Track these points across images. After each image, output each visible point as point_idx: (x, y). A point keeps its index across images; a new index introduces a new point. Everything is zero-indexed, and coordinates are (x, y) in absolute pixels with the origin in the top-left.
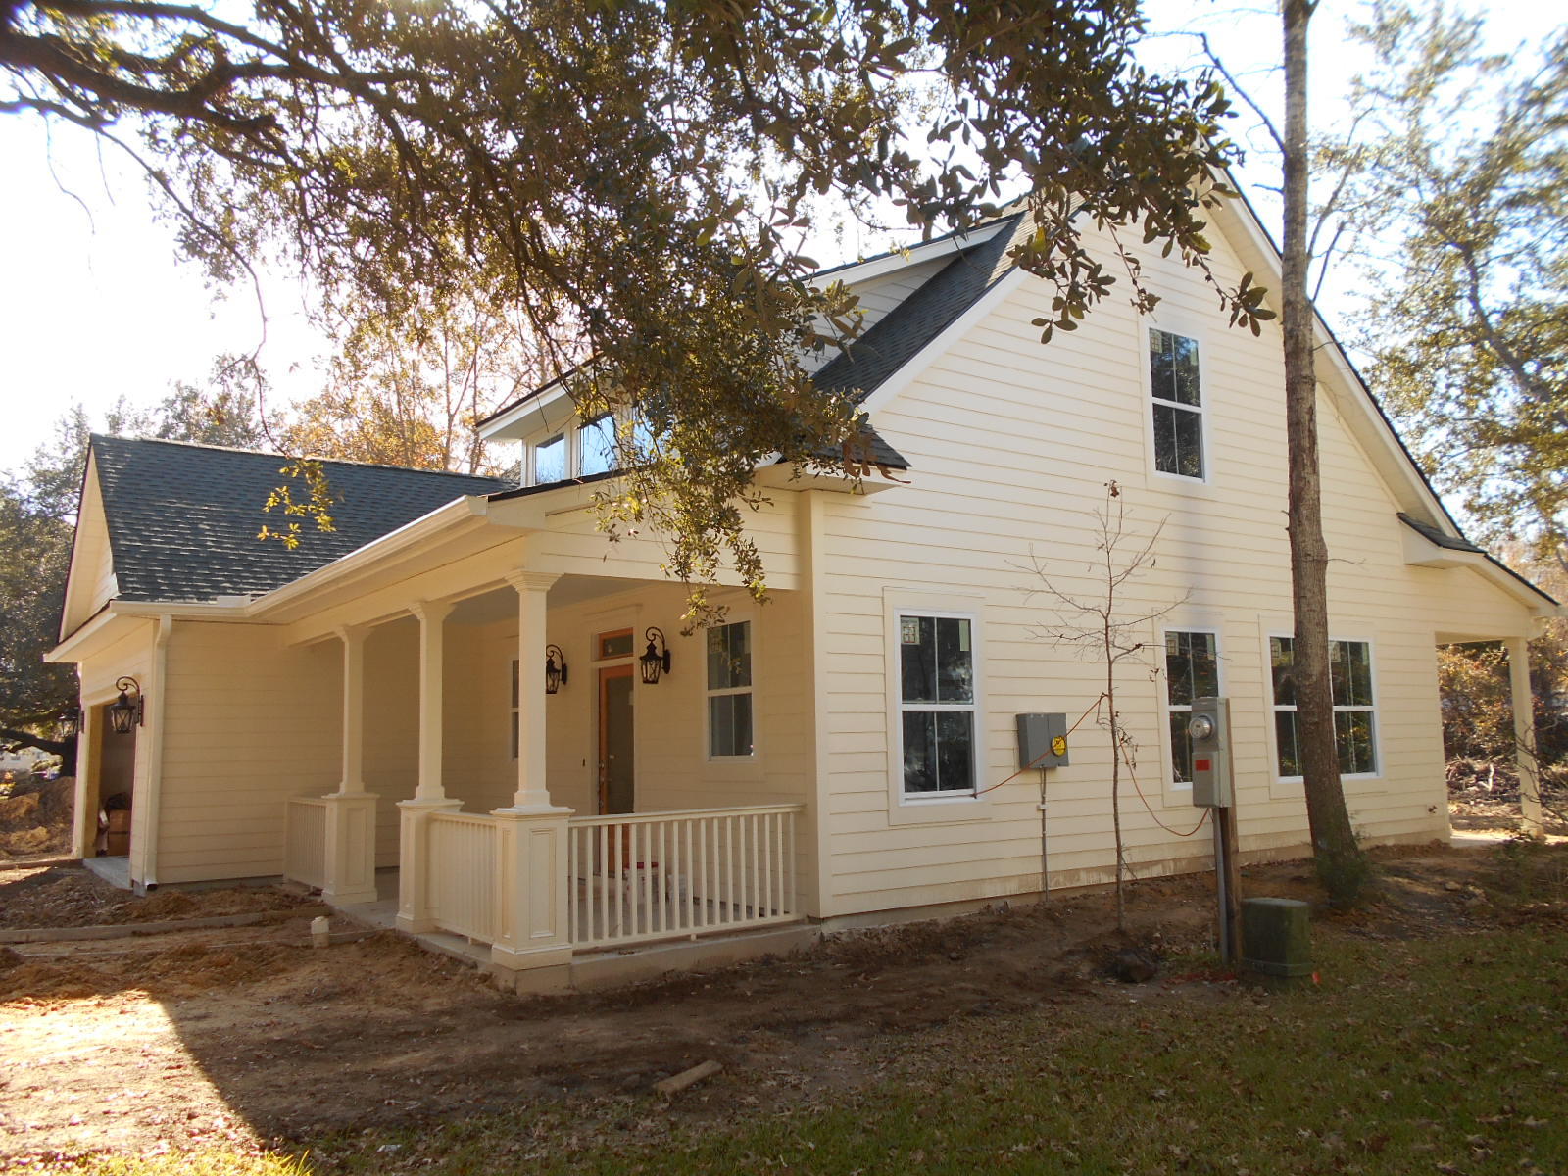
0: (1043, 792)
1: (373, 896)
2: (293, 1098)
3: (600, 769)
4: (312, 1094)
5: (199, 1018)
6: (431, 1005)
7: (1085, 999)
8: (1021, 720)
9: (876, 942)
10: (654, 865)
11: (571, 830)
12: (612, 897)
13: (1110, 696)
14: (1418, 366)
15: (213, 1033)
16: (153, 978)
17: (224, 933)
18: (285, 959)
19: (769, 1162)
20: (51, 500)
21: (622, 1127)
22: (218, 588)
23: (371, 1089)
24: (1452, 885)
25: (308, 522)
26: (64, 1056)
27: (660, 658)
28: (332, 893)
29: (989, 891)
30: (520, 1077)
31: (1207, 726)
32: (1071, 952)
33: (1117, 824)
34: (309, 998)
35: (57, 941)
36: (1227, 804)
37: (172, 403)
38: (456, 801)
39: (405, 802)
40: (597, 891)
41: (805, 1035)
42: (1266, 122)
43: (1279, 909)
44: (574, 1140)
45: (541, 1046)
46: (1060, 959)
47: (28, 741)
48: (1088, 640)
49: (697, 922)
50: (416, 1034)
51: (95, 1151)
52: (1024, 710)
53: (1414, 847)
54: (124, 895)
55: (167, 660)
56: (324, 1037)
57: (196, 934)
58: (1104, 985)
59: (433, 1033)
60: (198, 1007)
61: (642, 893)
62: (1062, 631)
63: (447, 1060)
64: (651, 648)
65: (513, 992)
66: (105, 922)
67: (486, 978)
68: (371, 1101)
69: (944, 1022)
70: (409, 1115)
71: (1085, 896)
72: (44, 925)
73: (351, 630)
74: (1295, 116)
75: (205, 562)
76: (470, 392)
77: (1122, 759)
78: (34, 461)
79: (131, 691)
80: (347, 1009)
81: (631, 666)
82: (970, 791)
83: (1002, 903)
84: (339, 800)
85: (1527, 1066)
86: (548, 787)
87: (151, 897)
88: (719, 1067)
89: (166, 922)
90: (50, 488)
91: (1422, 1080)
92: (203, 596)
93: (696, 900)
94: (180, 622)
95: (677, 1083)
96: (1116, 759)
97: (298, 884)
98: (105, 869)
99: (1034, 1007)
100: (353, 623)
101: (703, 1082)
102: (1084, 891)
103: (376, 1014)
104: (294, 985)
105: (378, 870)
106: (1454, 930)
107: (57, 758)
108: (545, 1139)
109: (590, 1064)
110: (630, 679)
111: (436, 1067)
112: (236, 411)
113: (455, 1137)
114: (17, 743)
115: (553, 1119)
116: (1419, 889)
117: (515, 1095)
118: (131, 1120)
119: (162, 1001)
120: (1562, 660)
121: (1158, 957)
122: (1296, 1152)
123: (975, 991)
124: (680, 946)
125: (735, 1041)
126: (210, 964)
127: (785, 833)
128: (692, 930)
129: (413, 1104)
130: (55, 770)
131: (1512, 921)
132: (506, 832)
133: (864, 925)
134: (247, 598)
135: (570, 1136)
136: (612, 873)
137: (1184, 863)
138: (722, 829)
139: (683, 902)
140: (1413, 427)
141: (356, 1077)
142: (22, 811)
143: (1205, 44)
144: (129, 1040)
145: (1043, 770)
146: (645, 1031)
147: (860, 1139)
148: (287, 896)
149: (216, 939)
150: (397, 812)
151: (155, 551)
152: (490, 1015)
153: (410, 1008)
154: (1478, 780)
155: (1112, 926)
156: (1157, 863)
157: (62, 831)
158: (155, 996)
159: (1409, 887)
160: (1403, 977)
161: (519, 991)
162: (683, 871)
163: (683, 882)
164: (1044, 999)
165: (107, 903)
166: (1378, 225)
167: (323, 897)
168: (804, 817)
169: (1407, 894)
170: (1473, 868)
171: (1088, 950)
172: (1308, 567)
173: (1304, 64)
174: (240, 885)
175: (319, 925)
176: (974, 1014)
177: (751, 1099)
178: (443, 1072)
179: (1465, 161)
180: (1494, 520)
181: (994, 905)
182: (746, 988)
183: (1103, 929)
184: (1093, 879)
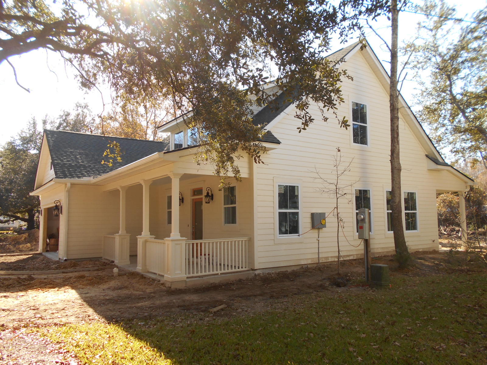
0: (319, 235)
1: (129, 263)
2: (115, 312)
3: (193, 228)
4: (120, 312)
5: (86, 293)
6: (148, 291)
7: (326, 291)
8: (312, 214)
9: (270, 276)
10: (209, 255)
11: (186, 244)
12: (197, 264)
13: (337, 208)
14: (435, 110)
15: (90, 297)
16: (71, 283)
17: (88, 272)
18: (107, 279)
19: (239, 327)
20: (25, 145)
21: (201, 319)
22: (83, 175)
23: (134, 310)
24: (436, 262)
25: (115, 159)
26: (52, 302)
27: (210, 196)
28: (117, 262)
29: (303, 262)
30: (174, 308)
31: (362, 217)
32: (324, 279)
33: (338, 244)
34: (115, 289)
35: (42, 274)
36: (367, 238)
37: (61, 117)
38: (153, 236)
39: (139, 236)
40: (193, 262)
41: (250, 299)
42: (385, 43)
43: (380, 267)
44: (189, 322)
45: (179, 301)
46: (321, 281)
47: (17, 218)
48: (332, 192)
49: (221, 270)
50: (145, 298)
51: (67, 323)
52: (314, 211)
53: (428, 252)
54: (58, 262)
55: (69, 195)
56: (120, 298)
57: (80, 273)
58: (332, 287)
59: (149, 298)
60: (85, 291)
61: (205, 262)
62: (324, 189)
63: (154, 304)
64: (208, 193)
65: (170, 288)
66: (54, 269)
67: (162, 284)
68: (135, 313)
69: (287, 296)
70: (145, 316)
71: (330, 264)
72: (37, 270)
73: (123, 188)
74: (394, 41)
75: (79, 167)
76: (153, 115)
77: (340, 226)
78: (20, 134)
79: (58, 204)
80: (125, 292)
81: (202, 198)
82: (298, 234)
83: (306, 266)
84: (119, 236)
85: (439, 307)
86: (180, 232)
87: (66, 263)
88: (226, 306)
89: (72, 269)
90: (25, 142)
91: (410, 310)
92: (79, 177)
93: (220, 264)
94: (72, 185)
95: (215, 309)
96: (338, 226)
97: (107, 259)
98: (50, 256)
99: (312, 293)
100: (123, 186)
101: (222, 310)
102: (330, 263)
103: (134, 293)
104: (110, 285)
105: (130, 256)
106: (433, 274)
107: (26, 223)
108: (181, 322)
109: (193, 305)
110: (202, 202)
111: (151, 306)
112: (81, 119)
113: (158, 321)
114: (14, 219)
115: (183, 318)
116: (427, 263)
117: (172, 312)
118: (73, 317)
119: (75, 289)
120: (485, 197)
121: (348, 280)
122: (373, 325)
123: (296, 289)
124: (216, 276)
125: (231, 300)
126: (87, 280)
127: (245, 245)
128: (219, 272)
129: (146, 314)
130: (25, 227)
131: (450, 272)
132: (168, 245)
133: (267, 271)
134: (92, 178)
135: (188, 321)
136: (197, 257)
137: (359, 255)
138: (228, 244)
139: (217, 265)
140: (435, 128)
141: (130, 308)
142: (23, 239)
143: (367, 22)
144: (68, 298)
145: (319, 229)
146: (206, 297)
147: (262, 322)
148: (104, 263)
149: (86, 274)
150: (137, 239)
151: (65, 164)
152: (164, 293)
153: (143, 291)
154: (456, 233)
155: (337, 272)
156: (351, 255)
157: (35, 244)
158: (73, 288)
159: (424, 263)
160: (414, 286)
161: (172, 287)
162: (216, 256)
163: (217, 259)
164: (315, 291)
165: (54, 264)
166: (424, 68)
167: (115, 263)
168: (251, 241)
169: (423, 265)
170: (443, 258)
171: (329, 279)
172: (396, 171)
173: (397, 26)
174: (90, 259)
175: (115, 270)
176: (296, 294)
177: (235, 314)
178: (153, 307)
179: (450, 49)
180: (459, 155)
181: (304, 266)
182: (234, 287)
183: (334, 273)
184: (333, 260)
